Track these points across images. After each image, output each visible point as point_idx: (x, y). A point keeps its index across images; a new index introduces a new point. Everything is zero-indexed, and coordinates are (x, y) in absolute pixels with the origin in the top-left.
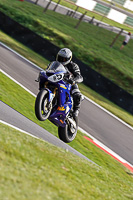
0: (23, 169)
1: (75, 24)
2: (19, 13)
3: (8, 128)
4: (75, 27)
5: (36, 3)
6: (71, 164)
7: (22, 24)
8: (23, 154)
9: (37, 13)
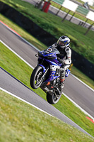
0: (41, 139)
1: (85, 32)
2: (44, 21)
3: (31, 108)
4: (85, 34)
5: (56, 15)
6: (77, 138)
7: (46, 30)
8: (42, 128)
9: (57, 22)
